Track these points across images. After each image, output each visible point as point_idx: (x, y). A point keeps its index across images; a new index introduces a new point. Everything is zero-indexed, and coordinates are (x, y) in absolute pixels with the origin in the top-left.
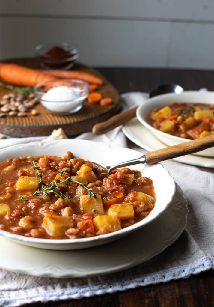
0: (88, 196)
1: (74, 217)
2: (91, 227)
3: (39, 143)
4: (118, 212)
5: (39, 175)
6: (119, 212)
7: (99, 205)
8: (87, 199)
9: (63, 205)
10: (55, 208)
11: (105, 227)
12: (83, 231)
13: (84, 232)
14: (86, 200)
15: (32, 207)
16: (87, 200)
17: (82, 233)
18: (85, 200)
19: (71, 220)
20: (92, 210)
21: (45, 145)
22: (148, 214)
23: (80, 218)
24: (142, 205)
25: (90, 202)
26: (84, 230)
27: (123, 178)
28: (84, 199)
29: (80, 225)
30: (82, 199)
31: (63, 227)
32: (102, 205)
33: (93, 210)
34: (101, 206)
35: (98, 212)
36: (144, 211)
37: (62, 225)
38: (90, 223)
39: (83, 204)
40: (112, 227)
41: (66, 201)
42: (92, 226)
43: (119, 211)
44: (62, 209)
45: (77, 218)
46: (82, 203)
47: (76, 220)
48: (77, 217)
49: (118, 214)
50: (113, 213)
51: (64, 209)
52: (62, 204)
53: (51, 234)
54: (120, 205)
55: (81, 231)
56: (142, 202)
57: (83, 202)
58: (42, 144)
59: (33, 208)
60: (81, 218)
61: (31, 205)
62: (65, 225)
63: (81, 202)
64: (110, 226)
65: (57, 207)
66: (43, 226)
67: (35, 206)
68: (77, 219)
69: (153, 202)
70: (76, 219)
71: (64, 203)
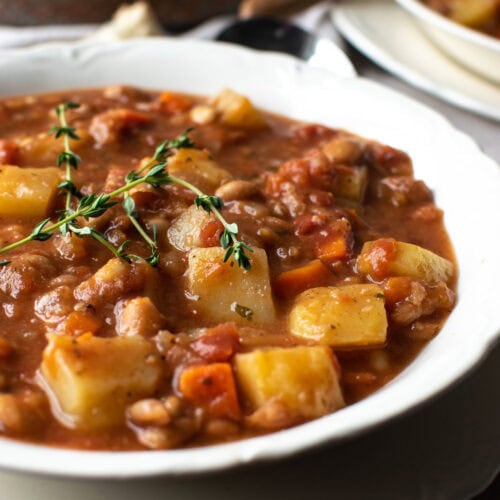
0: (221, 251)
1: (163, 344)
2: (225, 394)
3: (65, 50)
4: (329, 326)
5: (68, 157)
6: (333, 327)
7: (256, 289)
8: (215, 262)
9: (125, 286)
10: (93, 298)
11: (280, 396)
12: (193, 410)
13: (199, 412)
14: (208, 268)
15: (13, 287)
16: (216, 267)
17: (192, 416)
18: (207, 264)
19: (151, 359)
20: (231, 302)
21: (85, 56)
22: (436, 332)
23: (185, 351)
24: (416, 298)
25: (224, 275)
26: (200, 405)
27: (328, 173)
28: (204, 262)
29: (183, 385)
30: (196, 260)
31: (115, 393)
32: (267, 287)
33: (233, 307)
34: (263, 291)
35: (251, 314)
36: (423, 319)
37: (112, 383)
38: (221, 377)
39: (201, 280)
40: (311, 400)
41: (135, 270)
42: (232, 391)
43: (335, 320)
44: (120, 304)
45: (175, 347)
46: (196, 278)
47: (171, 356)
48: (173, 342)
49: (327, 334)
50: (309, 329)
51: (126, 303)
52: (119, 284)
53: (68, 420)
54: (333, 293)
55: (185, 407)
56: (415, 284)
57: (200, 275)
58: (76, 54)
59: (14, 294)
60: (189, 348)
61: (10, 282)
62: (125, 382)
63: (192, 273)
64: (302, 396)
65: (101, 293)
66: (41, 378)
67: (22, 287)
68: (174, 352)
69: (452, 281)
70: (170, 353)
71: (126, 276)
